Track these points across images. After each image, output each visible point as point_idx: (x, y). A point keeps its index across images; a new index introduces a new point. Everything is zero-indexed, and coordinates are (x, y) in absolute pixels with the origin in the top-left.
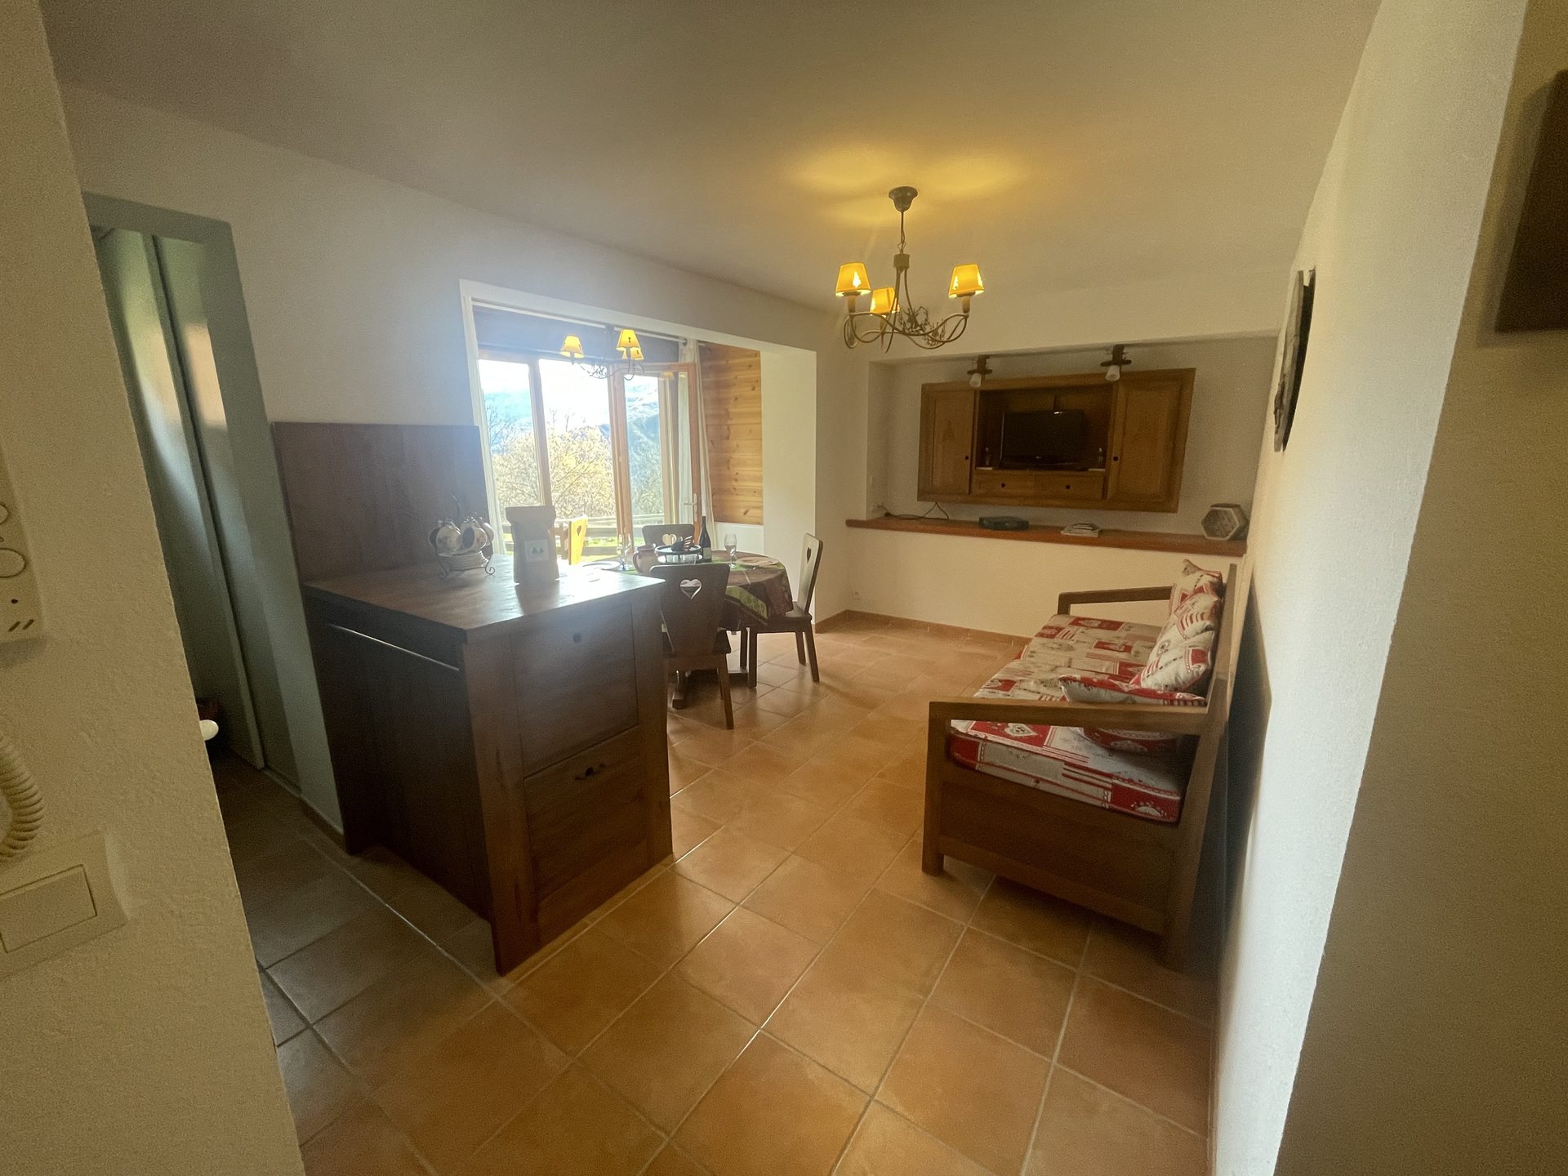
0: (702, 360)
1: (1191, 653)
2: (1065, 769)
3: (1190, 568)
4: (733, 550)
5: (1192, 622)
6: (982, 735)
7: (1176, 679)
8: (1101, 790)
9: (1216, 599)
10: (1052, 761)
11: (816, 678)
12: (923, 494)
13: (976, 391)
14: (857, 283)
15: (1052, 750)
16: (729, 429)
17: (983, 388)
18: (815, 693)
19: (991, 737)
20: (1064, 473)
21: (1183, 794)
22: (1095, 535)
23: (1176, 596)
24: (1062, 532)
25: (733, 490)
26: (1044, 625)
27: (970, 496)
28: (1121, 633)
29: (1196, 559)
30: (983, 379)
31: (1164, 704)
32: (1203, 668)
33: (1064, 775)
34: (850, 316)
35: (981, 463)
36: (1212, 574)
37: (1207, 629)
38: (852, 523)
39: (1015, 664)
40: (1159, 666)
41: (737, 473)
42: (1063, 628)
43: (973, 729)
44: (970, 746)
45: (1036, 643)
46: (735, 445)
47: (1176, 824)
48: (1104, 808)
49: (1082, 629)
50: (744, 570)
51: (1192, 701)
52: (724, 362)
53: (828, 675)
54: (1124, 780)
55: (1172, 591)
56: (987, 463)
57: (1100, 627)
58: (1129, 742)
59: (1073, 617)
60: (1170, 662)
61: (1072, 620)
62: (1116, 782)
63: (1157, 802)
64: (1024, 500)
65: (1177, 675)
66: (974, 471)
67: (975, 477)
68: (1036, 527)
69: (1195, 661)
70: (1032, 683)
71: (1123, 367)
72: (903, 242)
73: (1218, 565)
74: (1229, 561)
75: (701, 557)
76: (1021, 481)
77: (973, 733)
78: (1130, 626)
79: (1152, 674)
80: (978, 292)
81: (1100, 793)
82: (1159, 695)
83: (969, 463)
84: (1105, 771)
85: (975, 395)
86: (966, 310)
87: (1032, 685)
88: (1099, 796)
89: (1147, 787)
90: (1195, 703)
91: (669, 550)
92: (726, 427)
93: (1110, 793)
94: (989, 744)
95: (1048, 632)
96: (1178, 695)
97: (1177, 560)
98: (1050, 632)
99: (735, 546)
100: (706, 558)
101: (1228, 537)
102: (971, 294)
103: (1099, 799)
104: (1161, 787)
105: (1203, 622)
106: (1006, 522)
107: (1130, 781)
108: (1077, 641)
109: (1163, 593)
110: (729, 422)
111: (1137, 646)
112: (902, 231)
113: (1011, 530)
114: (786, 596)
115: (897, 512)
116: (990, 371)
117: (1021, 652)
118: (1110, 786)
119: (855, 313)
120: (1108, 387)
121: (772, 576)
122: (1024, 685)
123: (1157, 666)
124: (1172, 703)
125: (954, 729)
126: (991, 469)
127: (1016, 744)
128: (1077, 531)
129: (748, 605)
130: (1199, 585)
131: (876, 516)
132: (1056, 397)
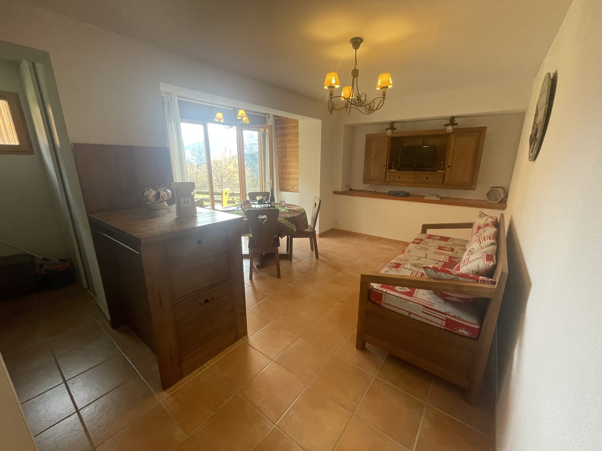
0: (276, 124)
1: (485, 255)
2: (423, 309)
3: (482, 215)
4: (283, 203)
5: (485, 240)
6: (385, 290)
7: (478, 268)
8: (440, 320)
9: (495, 229)
10: (417, 304)
11: (317, 257)
12: (365, 181)
13: (389, 137)
14: (333, 82)
15: (417, 299)
16: (286, 153)
17: (392, 136)
18: (317, 264)
19: (389, 291)
20: (427, 172)
21: (481, 325)
22: (438, 199)
23: (475, 227)
24: (424, 198)
25: (287, 178)
26: (415, 238)
27: (386, 182)
28: (449, 242)
29: (485, 211)
30: (392, 132)
31: (473, 282)
32: (492, 263)
33: (422, 312)
34: (330, 97)
35: (390, 168)
36: (493, 218)
37: (492, 244)
38: (335, 193)
39: (401, 256)
40: (469, 261)
41: (289, 172)
42: (424, 240)
43: (381, 287)
44: (379, 295)
45: (411, 246)
46: (288, 160)
47: (477, 339)
48: (441, 329)
49: (432, 240)
50: (287, 211)
51: (488, 281)
52: (285, 125)
53: (322, 255)
54: (451, 316)
55: (474, 224)
56: (393, 168)
57: (440, 239)
58: (455, 298)
59: (428, 235)
60: (475, 260)
61: (427, 236)
62: (448, 317)
63: (467, 328)
64: (408, 184)
65: (478, 266)
66: (387, 171)
67: (387, 174)
68: (412, 195)
69: (487, 260)
70: (409, 265)
71: (454, 126)
72: (356, 64)
73: (495, 213)
74: (500, 212)
75: (270, 205)
76: (407, 176)
77: (380, 289)
78: (454, 240)
79: (466, 265)
80: (390, 87)
81: (440, 321)
82: (471, 277)
83: (385, 168)
84: (443, 311)
85: (389, 139)
86: (384, 95)
87: (409, 266)
88: (440, 323)
89: (463, 321)
90: (490, 282)
91: (257, 203)
92: (285, 152)
93: (444, 322)
94: (387, 294)
95: (417, 241)
96: (481, 278)
97: (476, 211)
98: (418, 241)
99: (284, 201)
100: (272, 206)
101: (498, 201)
102: (387, 87)
103: (440, 325)
104: (470, 321)
105: (490, 241)
106: (399, 193)
107: (455, 317)
108: (430, 246)
109: (469, 226)
110: (287, 150)
111: (457, 249)
112: (356, 59)
113: (402, 196)
114: (305, 222)
115: (354, 188)
116: (395, 129)
117: (404, 250)
118: (445, 319)
119: (333, 96)
120: (447, 135)
121: (299, 214)
122: (405, 266)
123: (468, 261)
124: (477, 282)
125: (372, 286)
126: (394, 170)
127: (400, 295)
128: (430, 197)
129: (288, 226)
130: (486, 223)
131: (345, 190)
132: (423, 140)
